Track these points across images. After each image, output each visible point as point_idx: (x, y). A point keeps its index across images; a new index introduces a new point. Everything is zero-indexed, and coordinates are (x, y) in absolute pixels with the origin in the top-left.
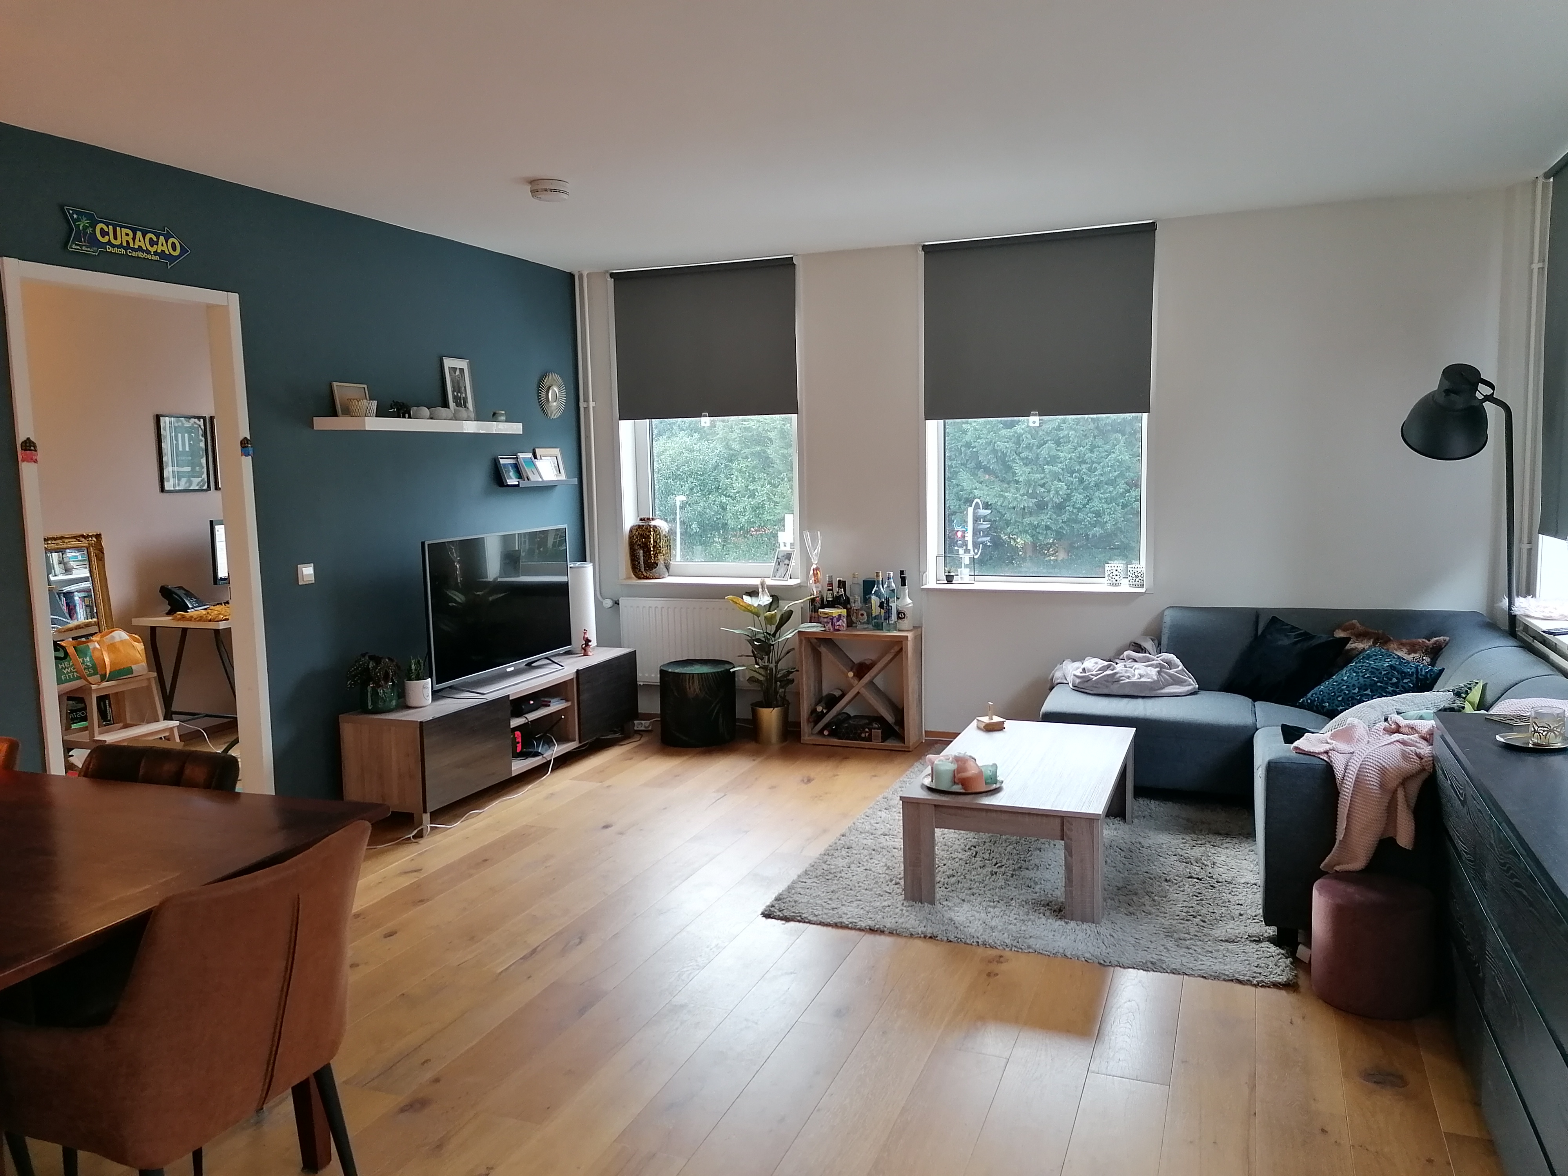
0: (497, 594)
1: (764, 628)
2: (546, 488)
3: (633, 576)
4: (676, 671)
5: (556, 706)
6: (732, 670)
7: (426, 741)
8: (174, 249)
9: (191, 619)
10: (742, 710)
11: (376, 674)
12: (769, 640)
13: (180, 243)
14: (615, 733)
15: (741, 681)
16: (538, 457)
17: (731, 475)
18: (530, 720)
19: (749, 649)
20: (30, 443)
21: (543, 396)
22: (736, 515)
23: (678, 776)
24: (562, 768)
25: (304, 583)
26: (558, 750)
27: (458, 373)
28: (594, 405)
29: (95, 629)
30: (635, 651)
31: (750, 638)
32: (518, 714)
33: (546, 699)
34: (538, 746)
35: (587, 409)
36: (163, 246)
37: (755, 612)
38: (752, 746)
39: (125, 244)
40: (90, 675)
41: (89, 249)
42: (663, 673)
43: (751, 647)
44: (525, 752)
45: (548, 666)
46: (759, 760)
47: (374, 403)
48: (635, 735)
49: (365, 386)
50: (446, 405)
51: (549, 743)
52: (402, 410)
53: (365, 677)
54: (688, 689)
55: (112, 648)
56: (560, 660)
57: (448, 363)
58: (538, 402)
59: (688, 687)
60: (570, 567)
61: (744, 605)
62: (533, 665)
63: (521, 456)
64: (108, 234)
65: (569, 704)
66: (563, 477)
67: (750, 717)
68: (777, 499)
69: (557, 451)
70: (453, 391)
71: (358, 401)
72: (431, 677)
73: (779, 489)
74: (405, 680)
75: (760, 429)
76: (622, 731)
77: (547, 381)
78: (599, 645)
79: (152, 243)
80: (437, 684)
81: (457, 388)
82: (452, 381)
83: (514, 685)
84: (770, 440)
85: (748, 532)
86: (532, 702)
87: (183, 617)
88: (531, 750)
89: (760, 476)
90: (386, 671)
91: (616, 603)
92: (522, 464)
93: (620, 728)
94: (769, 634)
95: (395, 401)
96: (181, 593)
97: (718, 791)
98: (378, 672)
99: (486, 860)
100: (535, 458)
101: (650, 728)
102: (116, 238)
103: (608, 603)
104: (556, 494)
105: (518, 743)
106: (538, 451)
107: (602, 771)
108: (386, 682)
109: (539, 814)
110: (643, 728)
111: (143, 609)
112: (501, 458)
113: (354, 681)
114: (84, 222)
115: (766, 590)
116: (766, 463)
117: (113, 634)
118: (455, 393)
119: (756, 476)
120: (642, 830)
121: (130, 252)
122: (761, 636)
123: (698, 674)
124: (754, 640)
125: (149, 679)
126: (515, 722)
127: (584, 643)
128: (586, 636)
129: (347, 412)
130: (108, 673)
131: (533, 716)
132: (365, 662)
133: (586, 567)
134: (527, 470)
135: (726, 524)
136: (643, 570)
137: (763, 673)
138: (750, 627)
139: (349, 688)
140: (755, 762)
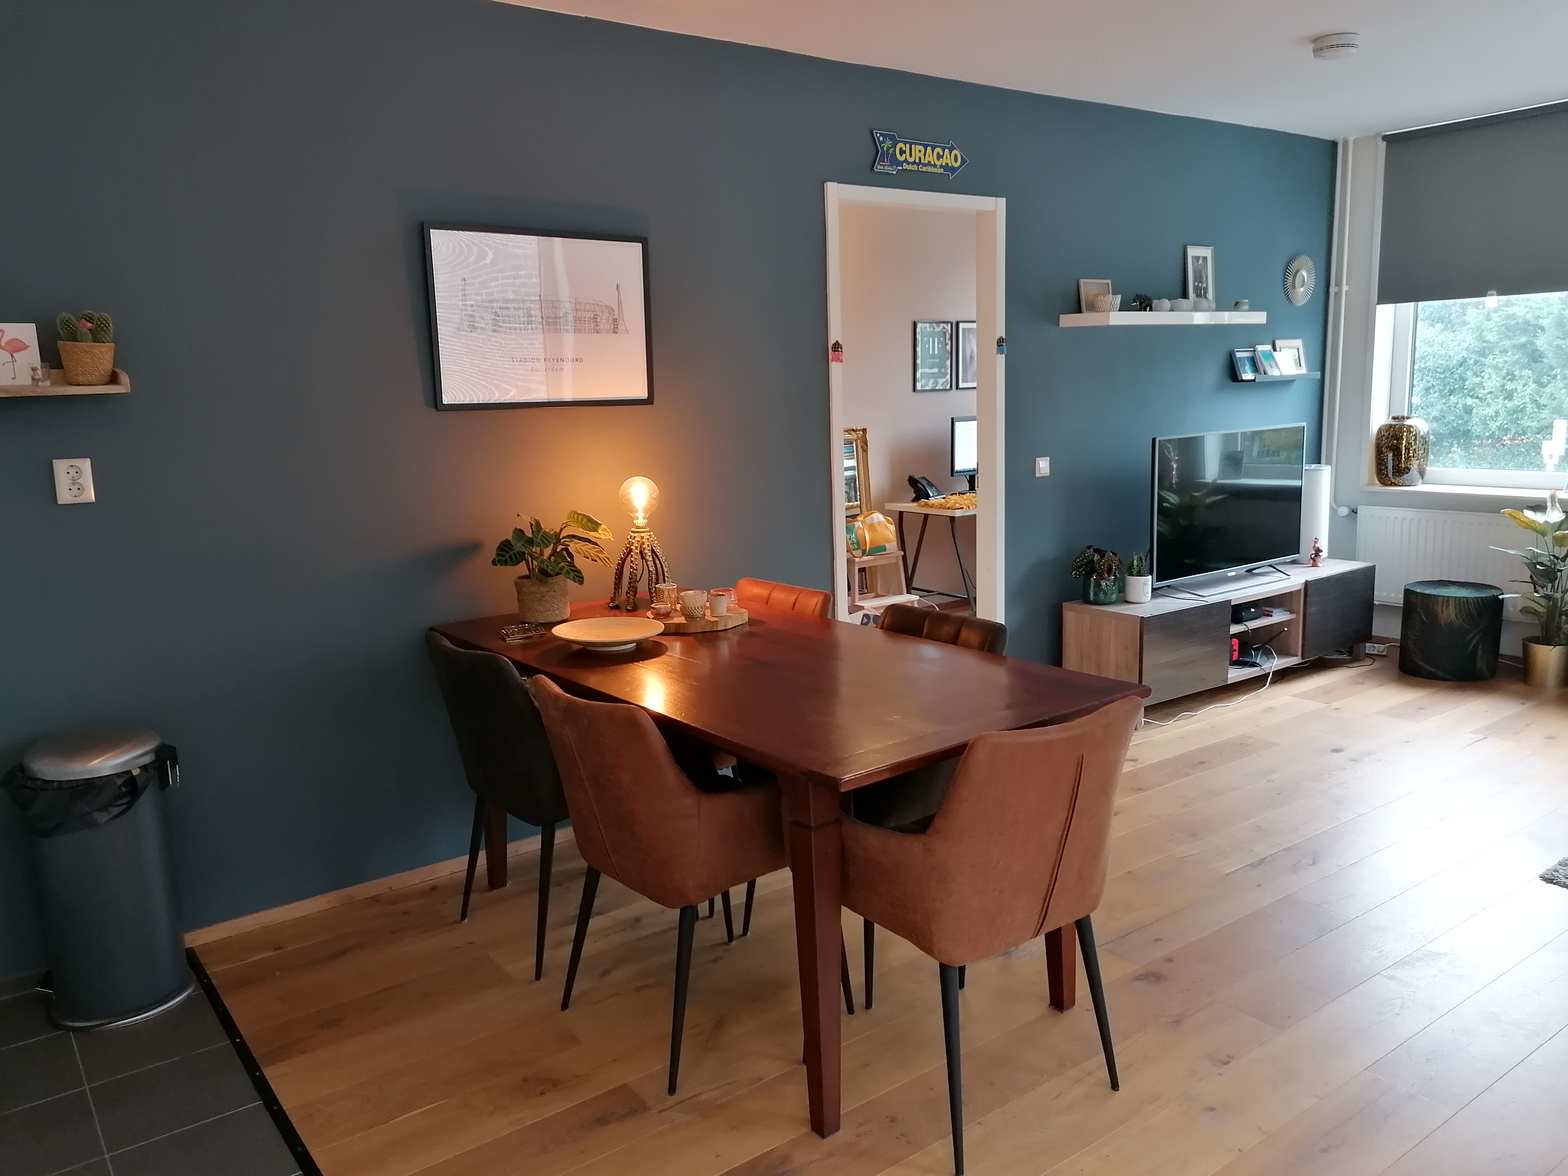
0: (1216, 495)
1: (1551, 549)
2: (1285, 383)
3: (1378, 482)
4: (1426, 592)
5: (1278, 617)
6: (1501, 597)
7: (1145, 637)
8: (956, 161)
9: (932, 506)
10: (1509, 645)
11: (1100, 566)
12: (1555, 564)
13: (961, 155)
14: (1342, 653)
15: (1510, 611)
16: (1278, 349)
17: (1481, 372)
18: (1250, 628)
19: (1527, 574)
20: (838, 345)
21: (1290, 280)
22: (1484, 422)
23: (1422, 709)
24: (1280, 683)
25: (1041, 475)
26: (1277, 663)
27: (1201, 261)
28: (1347, 289)
29: (857, 511)
30: (1375, 566)
31: (1529, 561)
32: (1237, 620)
33: (1268, 609)
34: (1256, 656)
35: (1338, 295)
36: (949, 159)
37: (1541, 531)
38: (1520, 687)
39: (917, 161)
40: (855, 549)
41: (890, 168)
42: (1408, 593)
43: (1530, 572)
44: (1241, 661)
45: (1272, 575)
46: (1529, 704)
47: (1118, 298)
48: (1367, 659)
49: (1109, 281)
50: (1185, 295)
51: (1268, 654)
52: (1144, 304)
53: (1089, 569)
54: (1440, 613)
55: (872, 527)
56: (1284, 569)
57: (1192, 252)
58: (1283, 288)
59: (1440, 611)
60: (1306, 470)
61: (1525, 520)
62: (1254, 571)
63: (1260, 348)
64: (905, 152)
65: (1293, 616)
66: (1303, 370)
67: (1520, 654)
68: (1543, 401)
69: (1298, 343)
70: (1194, 282)
71: (1104, 297)
72: (1151, 573)
73: (1548, 389)
74: (1126, 575)
75: (1529, 316)
76: (1350, 652)
77: (1294, 266)
78: (1331, 556)
79: (939, 157)
80: (1157, 582)
81: (1199, 278)
82: (1195, 271)
83: (1235, 590)
84: (1543, 329)
85: (1499, 440)
86: (1253, 610)
87: (926, 504)
88: (1248, 660)
89: (1523, 374)
90: (1110, 565)
91: (1353, 511)
92: (1259, 357)
93: (1347, 649)
94: (1557, 558)
95: (1139, 294)
96: (924, 482)
97: (1476, 732)
98: (1102, 565)
99: (1203, 763)
100: (1275, 350)
101: (1384, 653)
102: (911, 155)
103: (1344, 511)
104: (1294, 388)
105: (1235, 650)
106: (1278, 343)
107: (1327, 692)
108: (1109, 576)
109: (1257, 726)
110: (1375, 652)
111: (894, 495)
112: (1237, 351)
113: (1079, 572)
114: (889, 143)
115: (1557, 504)
116: (1535, 357)
117: (872, 515)
118: (1196, 284)
119: (1517, 373)
120: (1380, 760)
121: (921, 168)
122: (1545, 560)
123: (1455, 597)
124: (1535, 564)
125: (897, 557)
126: (1235, 629)
127: (1314, 552)
128: (1317, 545)
129: (1092, 308)
130: (867, 550)
131: (1253, 625)
132: (1090, 555)
133: (1323, 470)
134: (1266, 364)
135: (1469, 431)
136: (1390, 475)
137: (1543, 604)
138: (1530, 548)
139: (1074, 578)
140: (1523, 707)
